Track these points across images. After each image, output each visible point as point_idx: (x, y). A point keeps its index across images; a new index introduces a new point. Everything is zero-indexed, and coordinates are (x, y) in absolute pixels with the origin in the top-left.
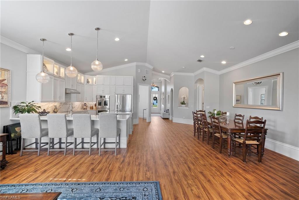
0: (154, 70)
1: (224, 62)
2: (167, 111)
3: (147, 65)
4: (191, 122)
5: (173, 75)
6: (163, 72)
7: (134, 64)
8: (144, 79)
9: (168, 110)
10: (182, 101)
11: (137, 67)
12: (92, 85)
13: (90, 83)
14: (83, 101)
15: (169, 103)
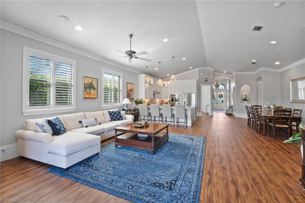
0: (215, 71)
1: (277, 63)
2: (231, 107)
3: (208, 68)
4: (246, 116)
5: (234, 74)
6: (225, 72)
7: (197, 69)
8: (206, 80)
9: (232, 106)
10: (244, 97)
11: (200, 71)
12: (167, 87)
13: (166, 86)
14: (161, 99)
15: (232, 100)
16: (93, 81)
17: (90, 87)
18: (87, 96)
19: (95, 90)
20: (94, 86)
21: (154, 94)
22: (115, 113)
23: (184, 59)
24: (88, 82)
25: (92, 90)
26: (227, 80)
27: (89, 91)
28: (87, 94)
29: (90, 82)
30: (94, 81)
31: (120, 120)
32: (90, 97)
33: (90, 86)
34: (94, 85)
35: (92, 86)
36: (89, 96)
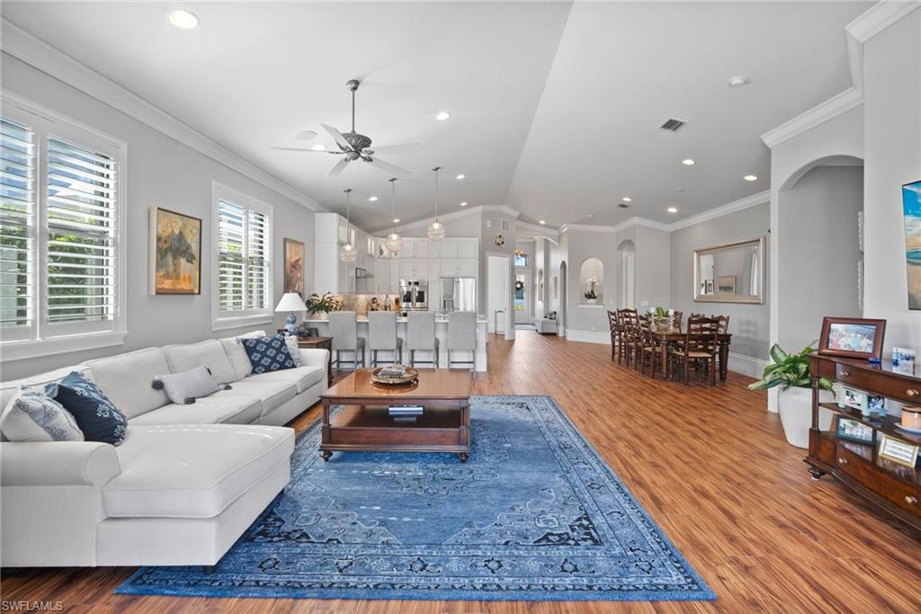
0: (520, 218)
1: (672, 210)
2: (551, 316)
3: (506, 209)
5: (566, 229)
6: (542, 222)
7: (479, 209)
8: (499, 241)
9: (555, 313)
10: (589, 290)
11: (485, 215)
12: (390, 258)
13: (386, 253)
14: (373, 293)
15: (556, 297)
16: (185, 226)
17: (178, 249)
18: (167, 284)
19: (192, 263)
20: (188, 248)
21: (357, 277)
22: (269, 345)
23: (461, 177)
24: (170, 230)
25: (183, 261)
26: (535, 243)
27: (175, 265)
28: (167, 276)
29: (177, 232)
30: (190, 228)
31: (287, 368)
32: (178, 287)
33: (177, 245)
34: (189, 241)
35: (183, 248)
36: (173, 284)
